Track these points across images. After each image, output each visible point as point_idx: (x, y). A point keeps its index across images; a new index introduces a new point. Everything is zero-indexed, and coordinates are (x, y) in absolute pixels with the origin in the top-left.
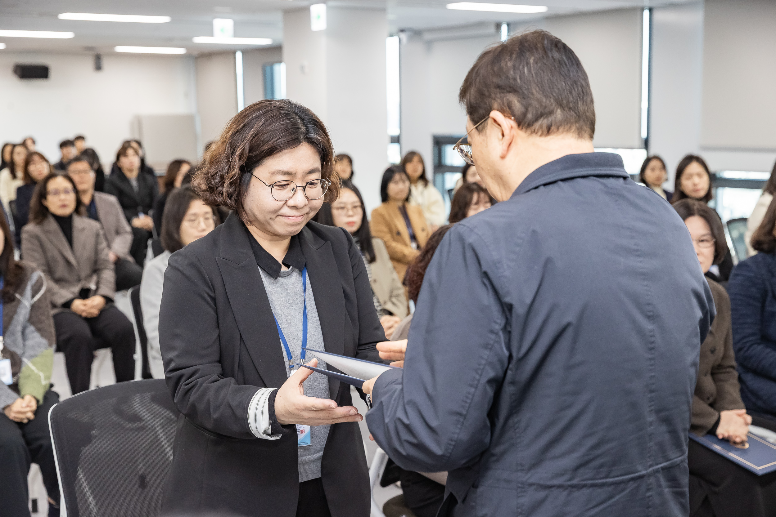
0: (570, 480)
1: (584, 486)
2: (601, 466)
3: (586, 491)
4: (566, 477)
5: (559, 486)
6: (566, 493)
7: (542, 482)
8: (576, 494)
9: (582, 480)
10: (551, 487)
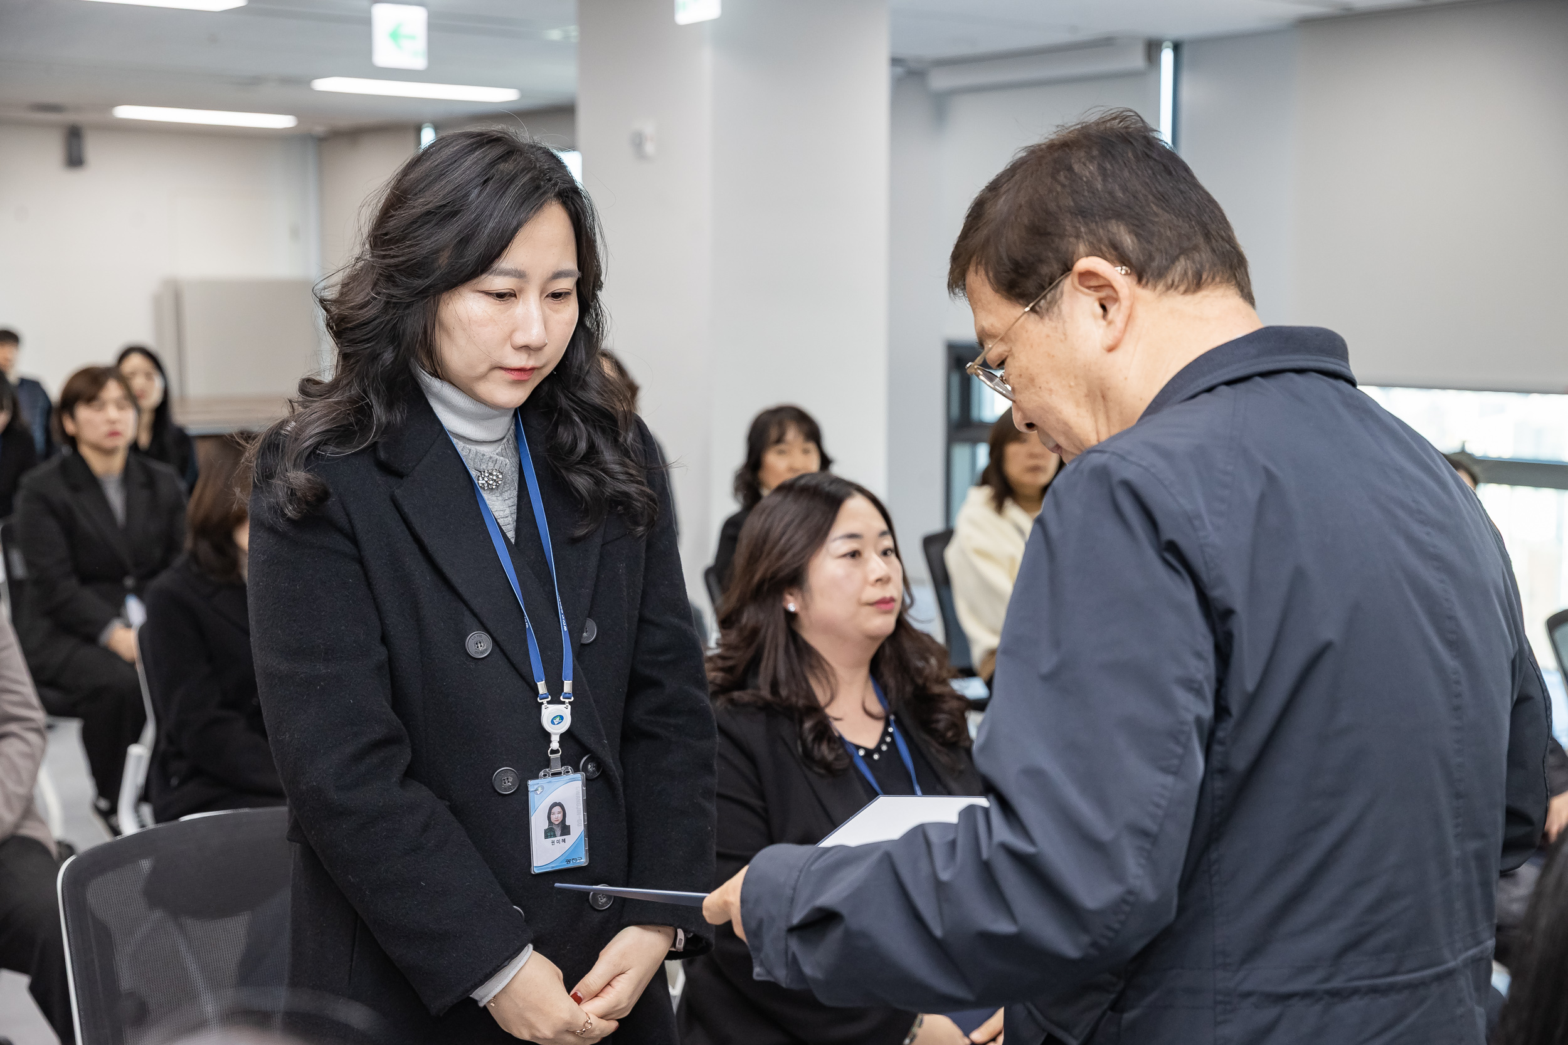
0: (1327, 979)
1: (1355, 991)
2: (1386, 948)
3: (1358, 1002)
4: (1320, 974)
5: (1306, 995)
6: (1318, 1007)
7: (1269, 988)
8: (1343, 1009)
9: (1350, 980)
10: (1289, 996)
